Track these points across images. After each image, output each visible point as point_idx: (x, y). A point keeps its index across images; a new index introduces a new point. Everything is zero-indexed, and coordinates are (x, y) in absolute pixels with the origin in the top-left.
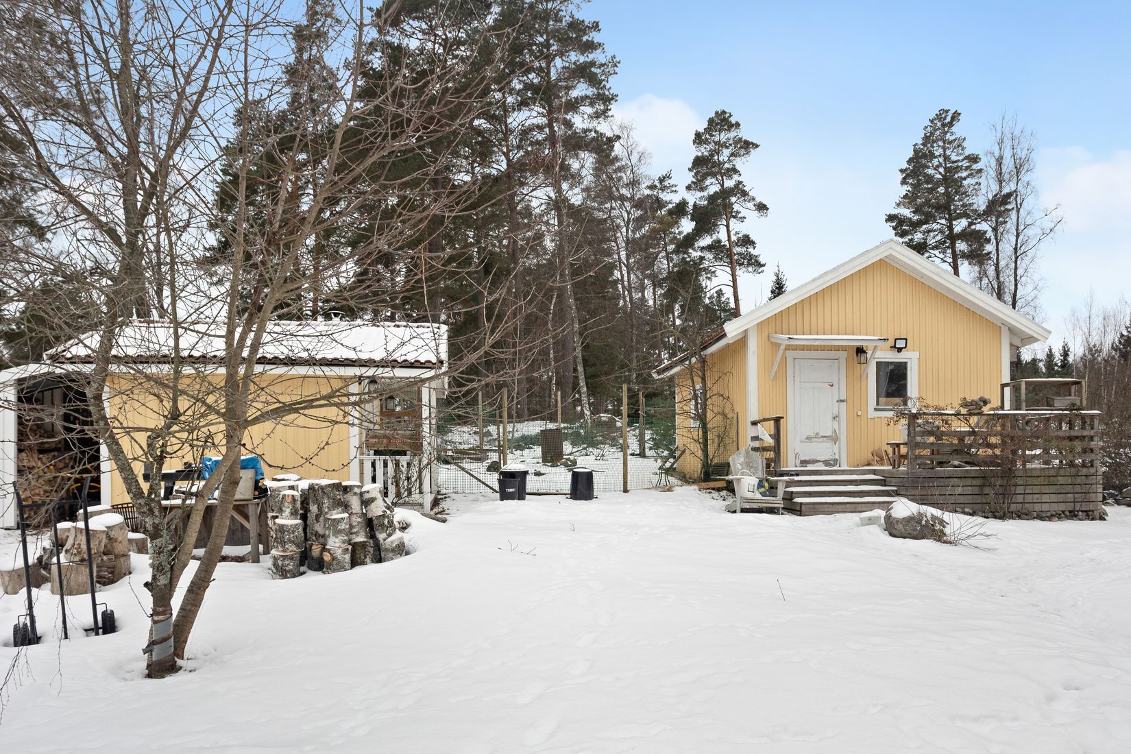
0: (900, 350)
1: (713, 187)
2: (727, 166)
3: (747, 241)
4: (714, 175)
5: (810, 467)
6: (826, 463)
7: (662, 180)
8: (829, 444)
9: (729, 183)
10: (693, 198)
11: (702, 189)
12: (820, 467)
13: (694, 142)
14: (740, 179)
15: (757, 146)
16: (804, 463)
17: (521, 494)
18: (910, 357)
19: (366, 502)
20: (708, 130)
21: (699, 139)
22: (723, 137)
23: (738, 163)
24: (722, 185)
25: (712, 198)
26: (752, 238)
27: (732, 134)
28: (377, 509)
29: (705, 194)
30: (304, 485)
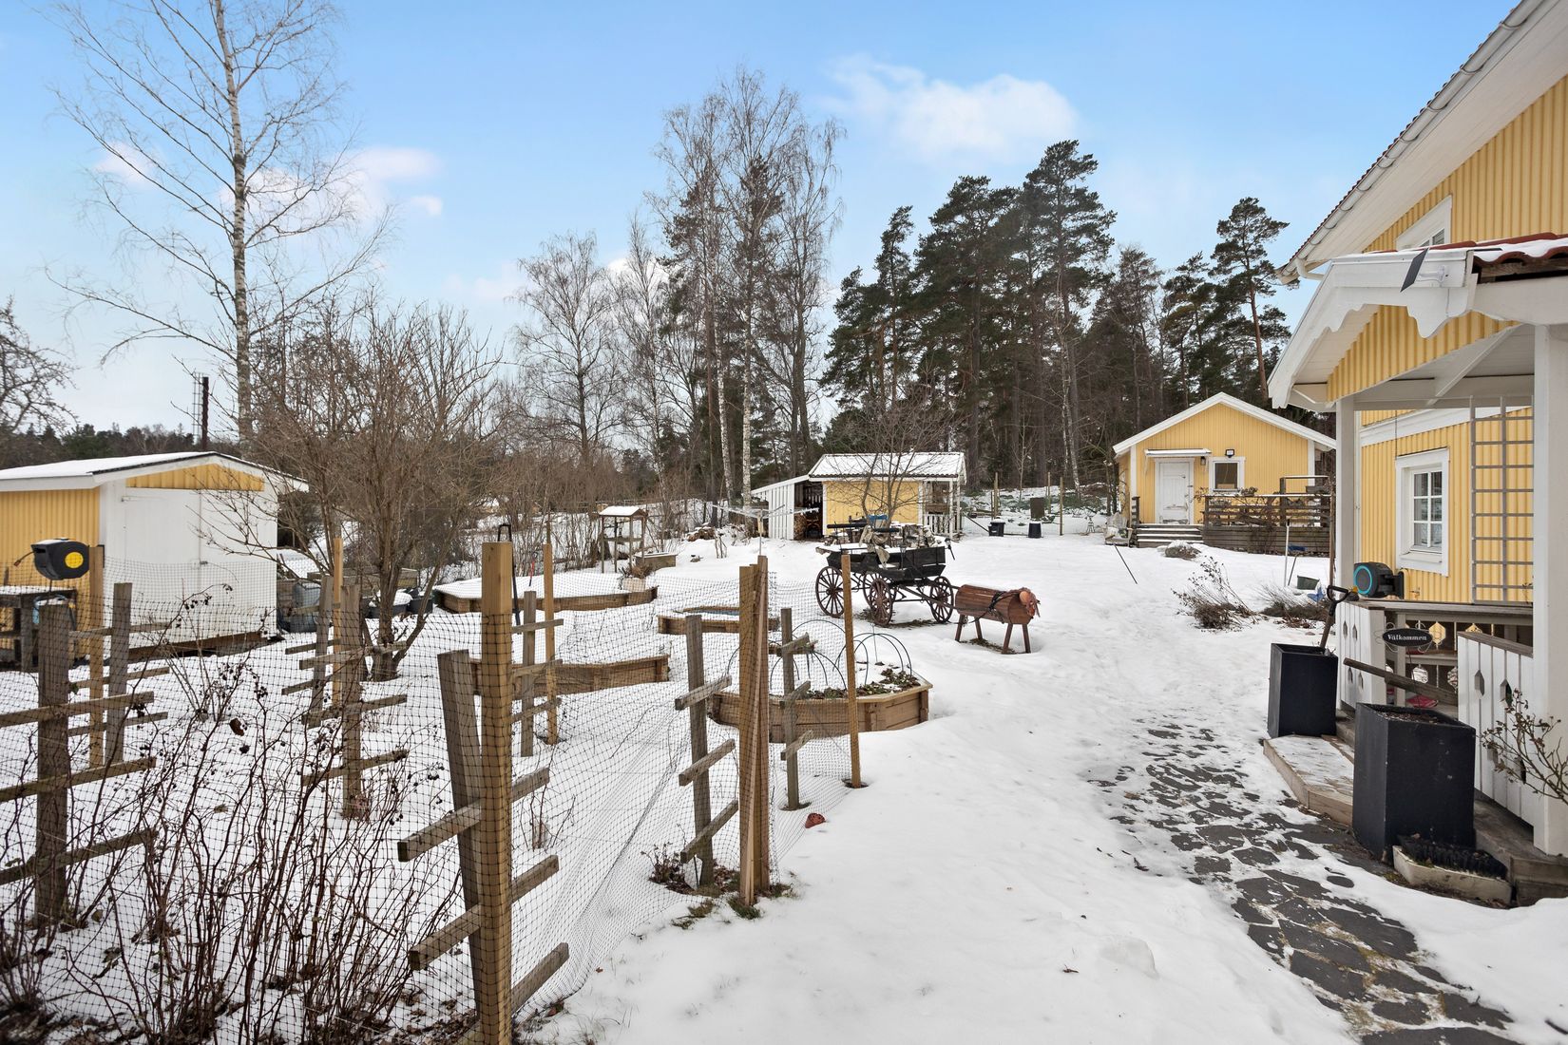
0: (1230, 456)
1: (1238, 268)
2: (1253, 247)
3: (1276, 314)
4: (1239, 258)
5: (1169, 524)
6: (1180, 522)
7: (1192, 262)
8: (1182, 511)
9: (1254, 264)
10: (1219, 280)
11: (1225, 272)
12: (1174, 524)
13: (1218, 230)
14: (1266, 259)
15: (1286, 225)
16: (1166, 521)
17: (1001, 533)
18: (1240, 460)
19: (925, 532)
20: (1234, 217)
21: (1223, 227)
22: (1250, 221)
23: (1266, 244)
24: (1247, 267)
25: (1234, 281)
26: (1281, 310)
27: (1259, 217)
28: (929, 534)
29: (1228, 276)
30: (903, 525)
